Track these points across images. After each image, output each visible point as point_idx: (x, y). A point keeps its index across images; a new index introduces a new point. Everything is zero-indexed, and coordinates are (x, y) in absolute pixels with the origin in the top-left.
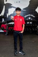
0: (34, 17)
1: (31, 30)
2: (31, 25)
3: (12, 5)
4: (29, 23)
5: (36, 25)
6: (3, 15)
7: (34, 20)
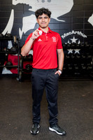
0: (85, 36)
1: (77, 68)
2: (79, 57)
3: (31, 7)
4: (74, 51)
5: (90, 57)
6: (9, 32)
7: (85, 45)
